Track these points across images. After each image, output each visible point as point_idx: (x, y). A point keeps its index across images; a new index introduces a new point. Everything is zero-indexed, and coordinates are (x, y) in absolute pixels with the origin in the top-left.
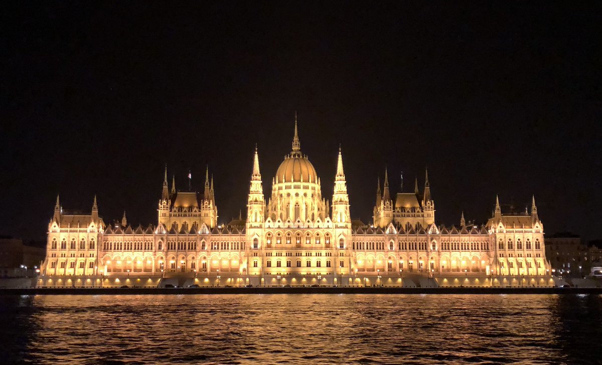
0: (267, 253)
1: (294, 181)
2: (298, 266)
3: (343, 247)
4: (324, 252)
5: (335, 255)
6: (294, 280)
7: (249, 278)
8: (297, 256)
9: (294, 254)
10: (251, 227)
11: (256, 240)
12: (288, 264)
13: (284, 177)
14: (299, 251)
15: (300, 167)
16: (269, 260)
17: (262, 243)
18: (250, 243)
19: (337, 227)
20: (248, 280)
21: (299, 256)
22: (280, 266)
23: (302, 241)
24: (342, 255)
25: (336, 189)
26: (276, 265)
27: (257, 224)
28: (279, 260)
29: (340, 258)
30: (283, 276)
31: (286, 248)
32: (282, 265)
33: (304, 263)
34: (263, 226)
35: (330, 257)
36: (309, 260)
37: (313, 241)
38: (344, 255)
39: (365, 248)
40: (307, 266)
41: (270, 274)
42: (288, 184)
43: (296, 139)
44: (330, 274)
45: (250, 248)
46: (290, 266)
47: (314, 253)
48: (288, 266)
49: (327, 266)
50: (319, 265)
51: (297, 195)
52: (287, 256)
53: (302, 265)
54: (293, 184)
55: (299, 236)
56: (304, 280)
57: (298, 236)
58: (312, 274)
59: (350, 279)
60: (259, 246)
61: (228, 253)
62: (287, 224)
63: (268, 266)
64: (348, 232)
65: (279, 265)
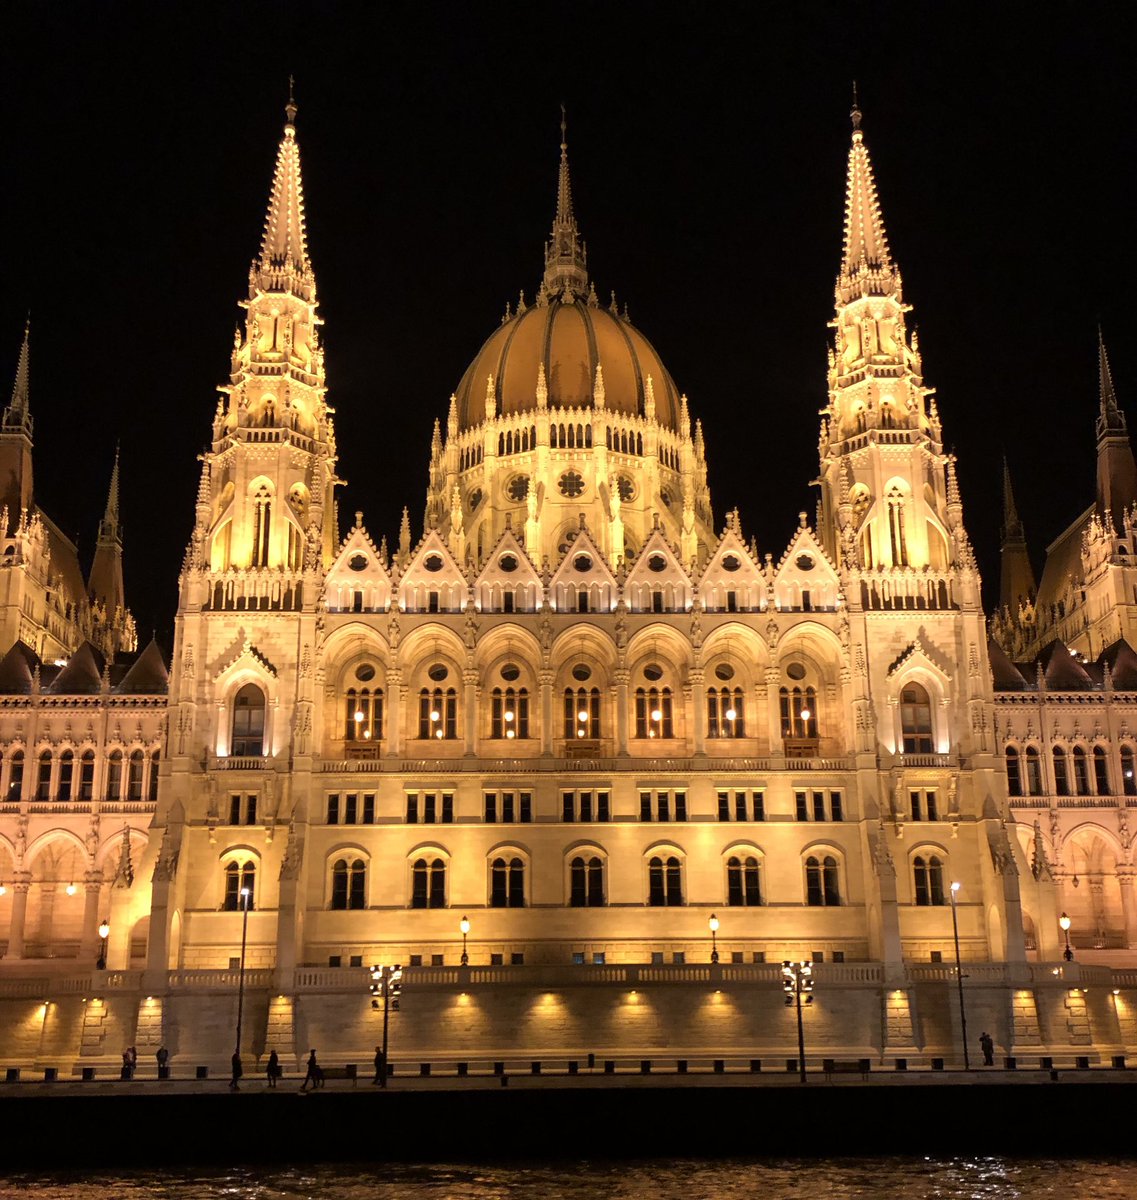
0: (334, 801)
1: (553, 403)
2: (577, 900)
3: (928, 746)
4: (780, 793)
5: (871, 810)
6: (548, 1008)
7: (167, 997)
8: (568, 817)
9: (547, 803)
10: (219, 601)
11: (249, 698)
12: (497, 879)
13: (491, 388)
14: (587, 782)
15: (590, 333)
16: (353, 854)
17: (298, 720)
18: (207, 725)
19: (872, 601)
20: (151, 1010)
21: (586, 817)
22: (439, 901)
23: (610, 718)
24: (924, 808)
25: (845, 356)
26: (405, 895)
27: (266, 585)
28: (430, 853)
29: (914, 837)
30: (464, 979)
31: (483, 764)
32: (453, 895)
33: (627, 877)
34: (308, 597)
35: (829, 825)
36: (664, 852)
37: (690, 717)
38: (941, 807)
39: (1050, 782)
40: (656, 899)
41: (357, 962)
42: (520, 423)
43: (563, 228)
44: (838, 957)
45: (204, 761)
46: (517, 901)
47: (702, 802)
48: (497, 900)
49: (813, 899)
50: (744, 886)
51: (571, 484)
52: (490, 817)
53: (612, 894)
54: (543, 422)
55: (588, 685)
56: (634, 1007)
57: (576, 685)
58: (700, 956)
59: (1023, 1001)
60: (273, 747)
61: (82, 823)
62: (493, 582)
63: (339, 903)
64: (958, 632)
65: (428, 888)
